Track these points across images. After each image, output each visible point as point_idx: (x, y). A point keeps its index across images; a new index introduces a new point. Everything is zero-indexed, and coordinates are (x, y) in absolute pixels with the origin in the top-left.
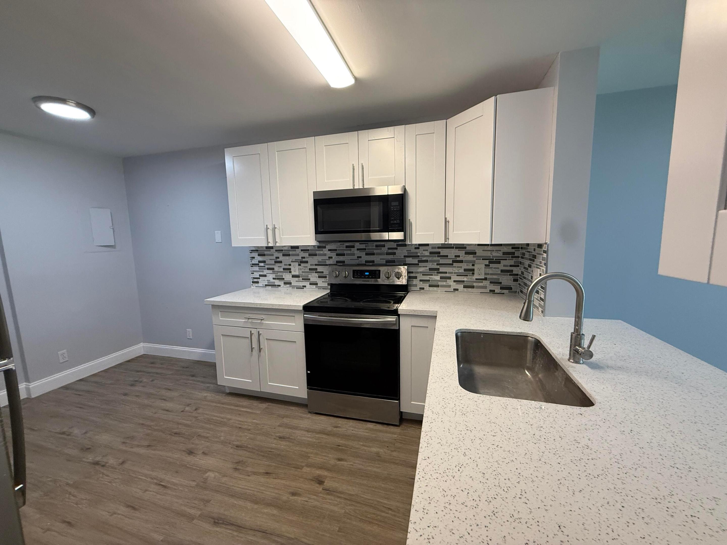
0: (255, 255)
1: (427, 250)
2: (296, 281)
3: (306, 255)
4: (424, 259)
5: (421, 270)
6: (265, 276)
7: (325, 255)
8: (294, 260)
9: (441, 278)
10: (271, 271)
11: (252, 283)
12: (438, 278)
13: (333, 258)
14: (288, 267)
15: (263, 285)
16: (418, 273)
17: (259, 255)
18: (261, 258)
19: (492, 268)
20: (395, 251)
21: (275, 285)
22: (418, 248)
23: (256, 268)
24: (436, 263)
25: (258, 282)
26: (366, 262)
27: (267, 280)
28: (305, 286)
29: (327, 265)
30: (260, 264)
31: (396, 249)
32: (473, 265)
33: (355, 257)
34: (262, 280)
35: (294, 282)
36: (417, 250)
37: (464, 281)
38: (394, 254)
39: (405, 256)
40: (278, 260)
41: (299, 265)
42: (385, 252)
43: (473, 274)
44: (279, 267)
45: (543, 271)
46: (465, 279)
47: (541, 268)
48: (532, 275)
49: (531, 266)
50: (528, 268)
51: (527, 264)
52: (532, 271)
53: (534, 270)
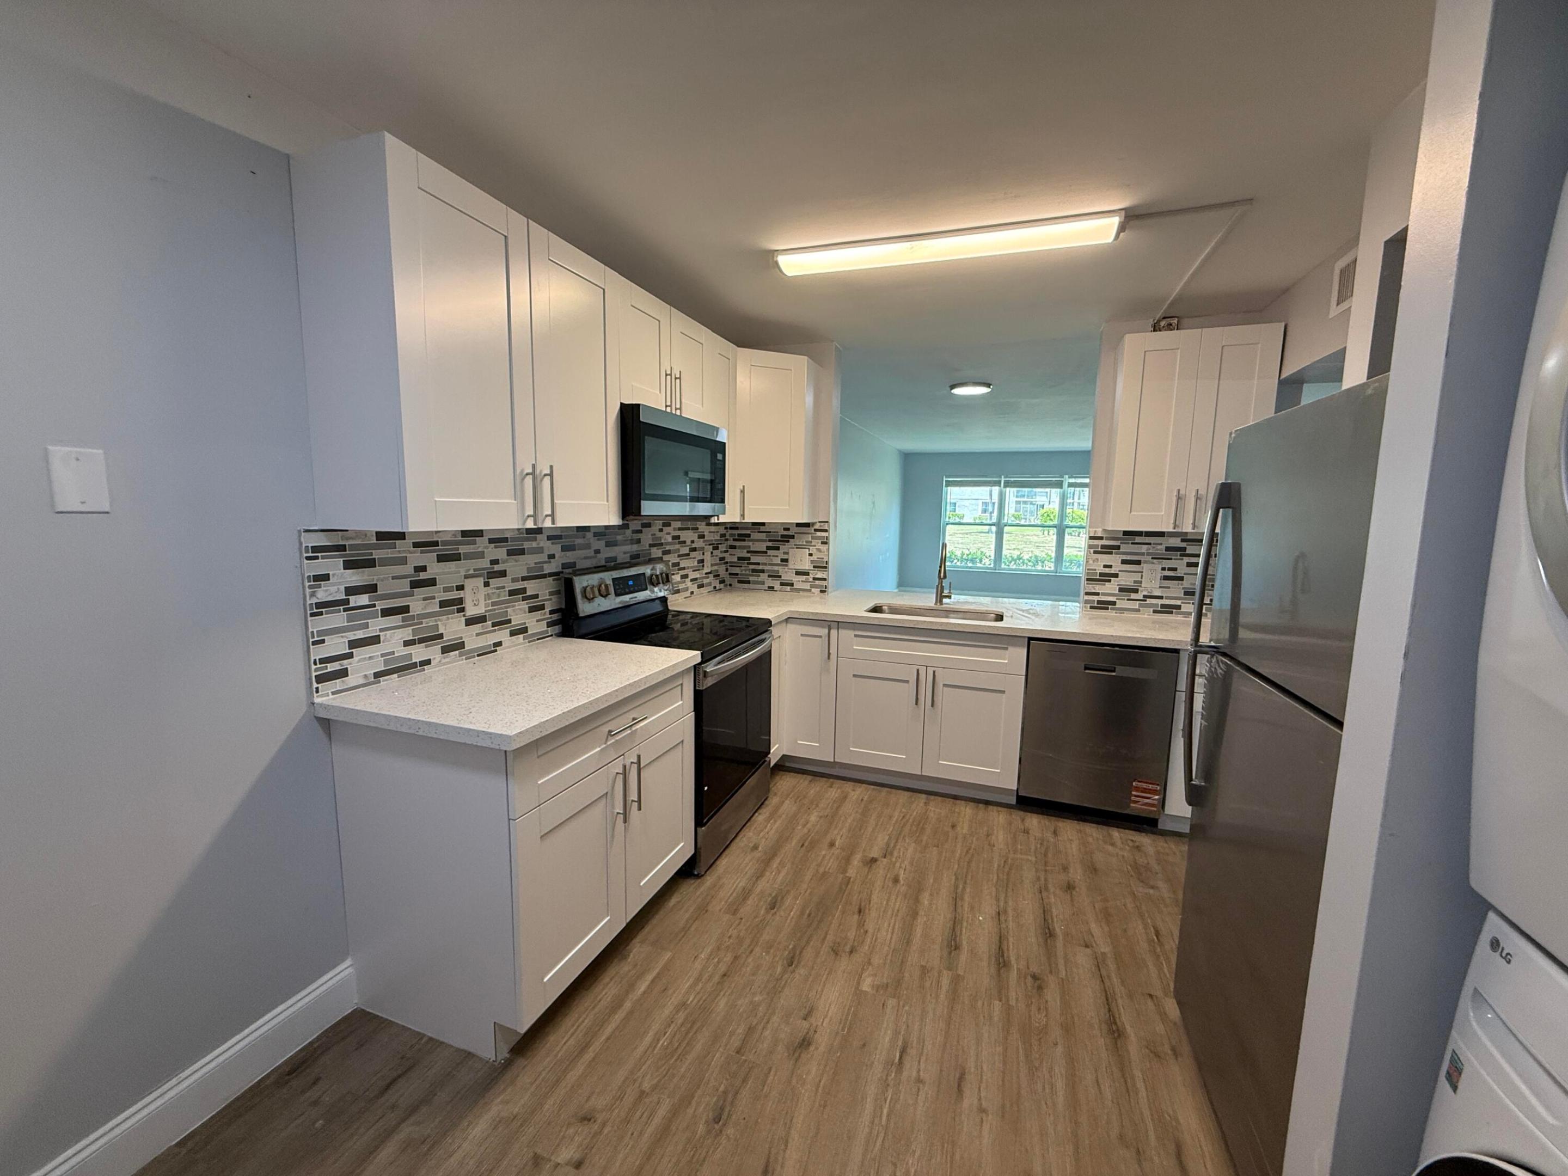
0: (333, 565)
2: (478, 635)
3: (501, 553)
6: (375, 640)
7: (540, 550)
8: (471, 572)
9: (681, 577)
10: (396, 620)
11: (315, 685)
12: (678, 577)
13: (557, 556)
14: (454, 595)
15: (366, 676)
17: (348, 565)
18: (356, 578)
19: (714, 556)
20: (639, 536)
21: (414, 665)
22: (661, 530)
23: (337, 619)
25: (343, 673)
27: (382, 655)
28: (499, 644)
29: (544, 576)
30: (352, 598)
31: (641, 532)
32: (703, 554)
33: (590, 553)
34: (359, 661)
35: (473, 638)
36: (659, 534)
37: (697, 579)
38: (638, 541)
39: (650, 546)
40: (423, 576)
41: (487, 584)
42: (629, 538)
43: (703, 566)
44: (425, 599)
45: (819, 550)
46: (698, 576)
47: (811, 548)
48: (785, 557)
49: (778, 549)
50: (768, 551)
51: (762, 547)
52: (785, 553)
53: (791, 551)
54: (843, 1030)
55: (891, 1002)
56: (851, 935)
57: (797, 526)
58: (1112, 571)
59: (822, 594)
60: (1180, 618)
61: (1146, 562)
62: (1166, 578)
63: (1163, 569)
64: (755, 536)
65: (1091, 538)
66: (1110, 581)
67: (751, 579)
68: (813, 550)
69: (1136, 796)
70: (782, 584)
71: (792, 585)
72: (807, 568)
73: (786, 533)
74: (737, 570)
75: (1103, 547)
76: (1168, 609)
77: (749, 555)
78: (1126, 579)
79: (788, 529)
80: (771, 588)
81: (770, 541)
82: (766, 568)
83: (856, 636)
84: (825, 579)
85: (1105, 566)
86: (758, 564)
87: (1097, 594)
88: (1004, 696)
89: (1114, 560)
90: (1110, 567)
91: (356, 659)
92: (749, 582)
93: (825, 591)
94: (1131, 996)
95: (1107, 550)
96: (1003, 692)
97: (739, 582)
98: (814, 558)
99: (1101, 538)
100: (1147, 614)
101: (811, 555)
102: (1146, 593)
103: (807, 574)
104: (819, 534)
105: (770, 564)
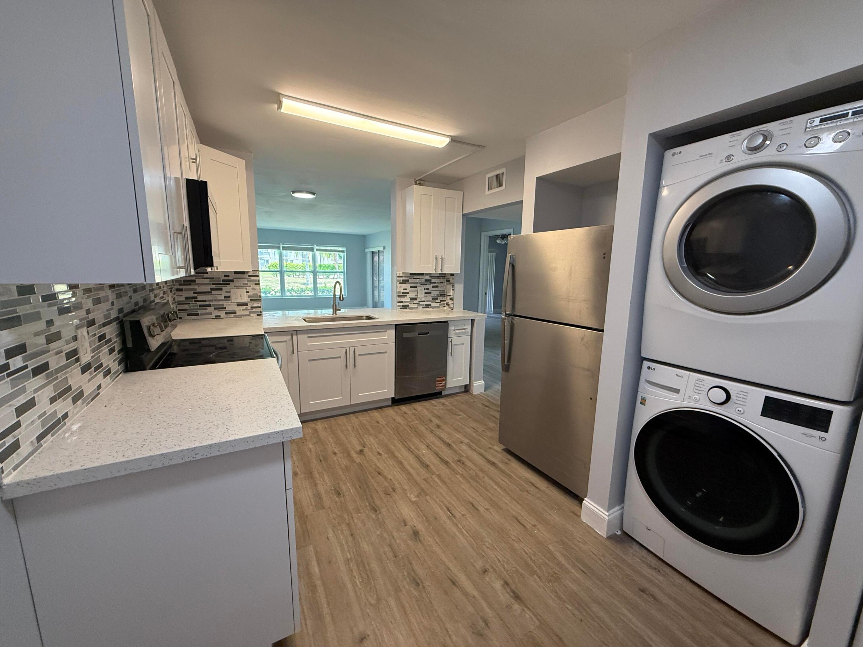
2: (89, 381)
3: (90, 303)
6: (32, 403)
7: (107, 300)
8: (79, 322)
10: (42, 378)
14: (73, 346)
15: (32, 443)
18: (10, 338)
21: (59, 421)
23: (4, 386)
25: (17, 445)
27: (39, 417)
28: (100, 387)
29: (112, 321)
30: (11, 362)
34: (25, 428)
35: (86, 386)
40: (52, 330)
41: (88, 333)
44: (56, 353)
45: (254, 289)
47: (247, 287)
48: (228, 295)
49: (221, 289)
50: (213, 291)
51: (208, 289)
52: (227, 292)
53: (233, 291)
54: (423, 519)
55: (428, 498)
56: (386, 484)
57: (235, 274)
58: (407, 291)
59: (259, 317)
60: (431, 309)
61: (419, 287)
62: (426, 293)
63: (425, 289)
64: (198, 281)
65: (398, 277)
66: (406, 296)
67: (199, 312)
68: (249, 289)
69: (438, 384)
70: (226, 313)
71: (235, 313)
72: (246, 301)
73: (226, 278)
74: (186, 307)
75: (403, 280)
76: (427, 306)
77: (196, 295)
78: (412, 295)
79: (228, 276)
80: (218, 317)
81: (213, 284)
82: (211, 303)
83: (309, 337)
84: (260, 307)
85: (404, 289)
86: (205, 301)
87: (402, 302)
88: (386, 354)
89: (407, 286)
90: (406, 289)
91: (23, 426)
92: (198, 314)
93: (261, 315)
94: (486, 451)
95: (405, 282)
96: (386, 352)
97: (188, 315)
98: (251, 294)
99: (402, 277)
100: (420, 309)
101: (247, 292)
102: (419, 300)
103: (247, 305)
104: (252, 278)
105: (215, 301)
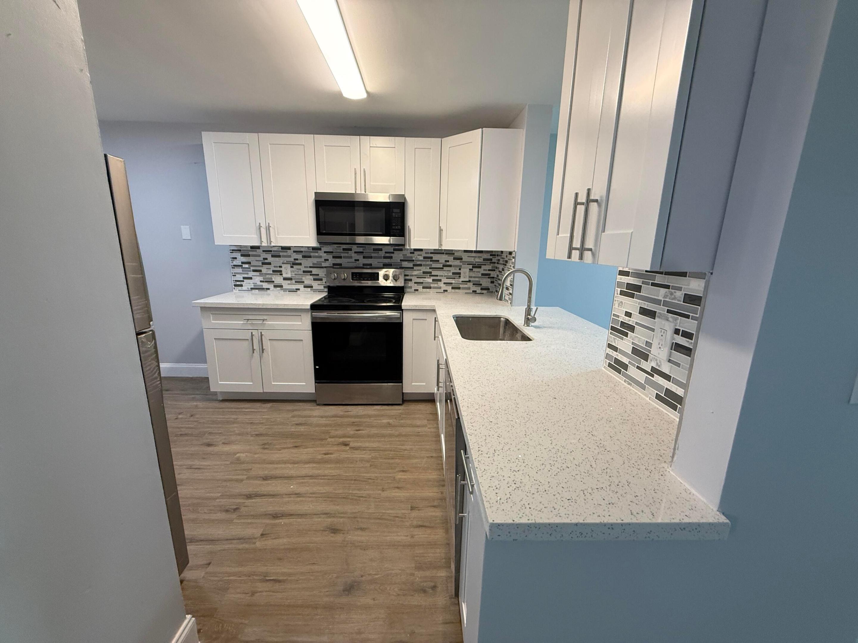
0: (238, 255)
1: (421, 255)
2: (288, 284)
3: (299, 256)
4: (419, 263)
5: (415, 273)
6: (251, 278)
7: (321, 257)
8: (285, 262)
9: (433, 280)
10: (258, 274)
11: (234, 287)
12: (430, 280)
13: (330, 260)
14: (279, 269)
15: (248, 288)
16: (413, 276)
17: (242, 255)
18: (244, 259)
19: (474, 272)
20: (392, 255)
21: (264, 289)
22: (414, 253)
23: (240, 270)
24: (429, 267)
25: (241, 286)
26: (364, 265)
27: (253, 283)
28: (299, 289)
29: (322, 267)
30: (243, 265)
31: (393, 253)
32: (460, 269)
33: (353, 260)
34: (246, 283)
35: (286, 285)
36: (411, 255)
37: (452, 283)
38: (391, 257)
39: (401, 260)
40: (266, 261)
41: (292, 267)
42: (383, 255)
43: (460, 277)
44: (267, 269)
46: (453, 282)
57: (509, 254)
58: (631, 321)
61: (661, 316)
62: (678, 347)
63: (677, 331)
66: (627, 335)
71: (505, 296)
74: (496, 283)
75: (628, 286)
76: (671, 399)
78: (640, 337)
85: (626, 314)
86: (500, 280)
87: (616, 349)
89: (634, 307)
90: (630, 315)
91: (245, 282)
92: (498, 292)
95: (630, 291)
98: (510, 277)
100: (651, 398)
102: (654, 364)
103: (508, 289)
104: (513, 260)
